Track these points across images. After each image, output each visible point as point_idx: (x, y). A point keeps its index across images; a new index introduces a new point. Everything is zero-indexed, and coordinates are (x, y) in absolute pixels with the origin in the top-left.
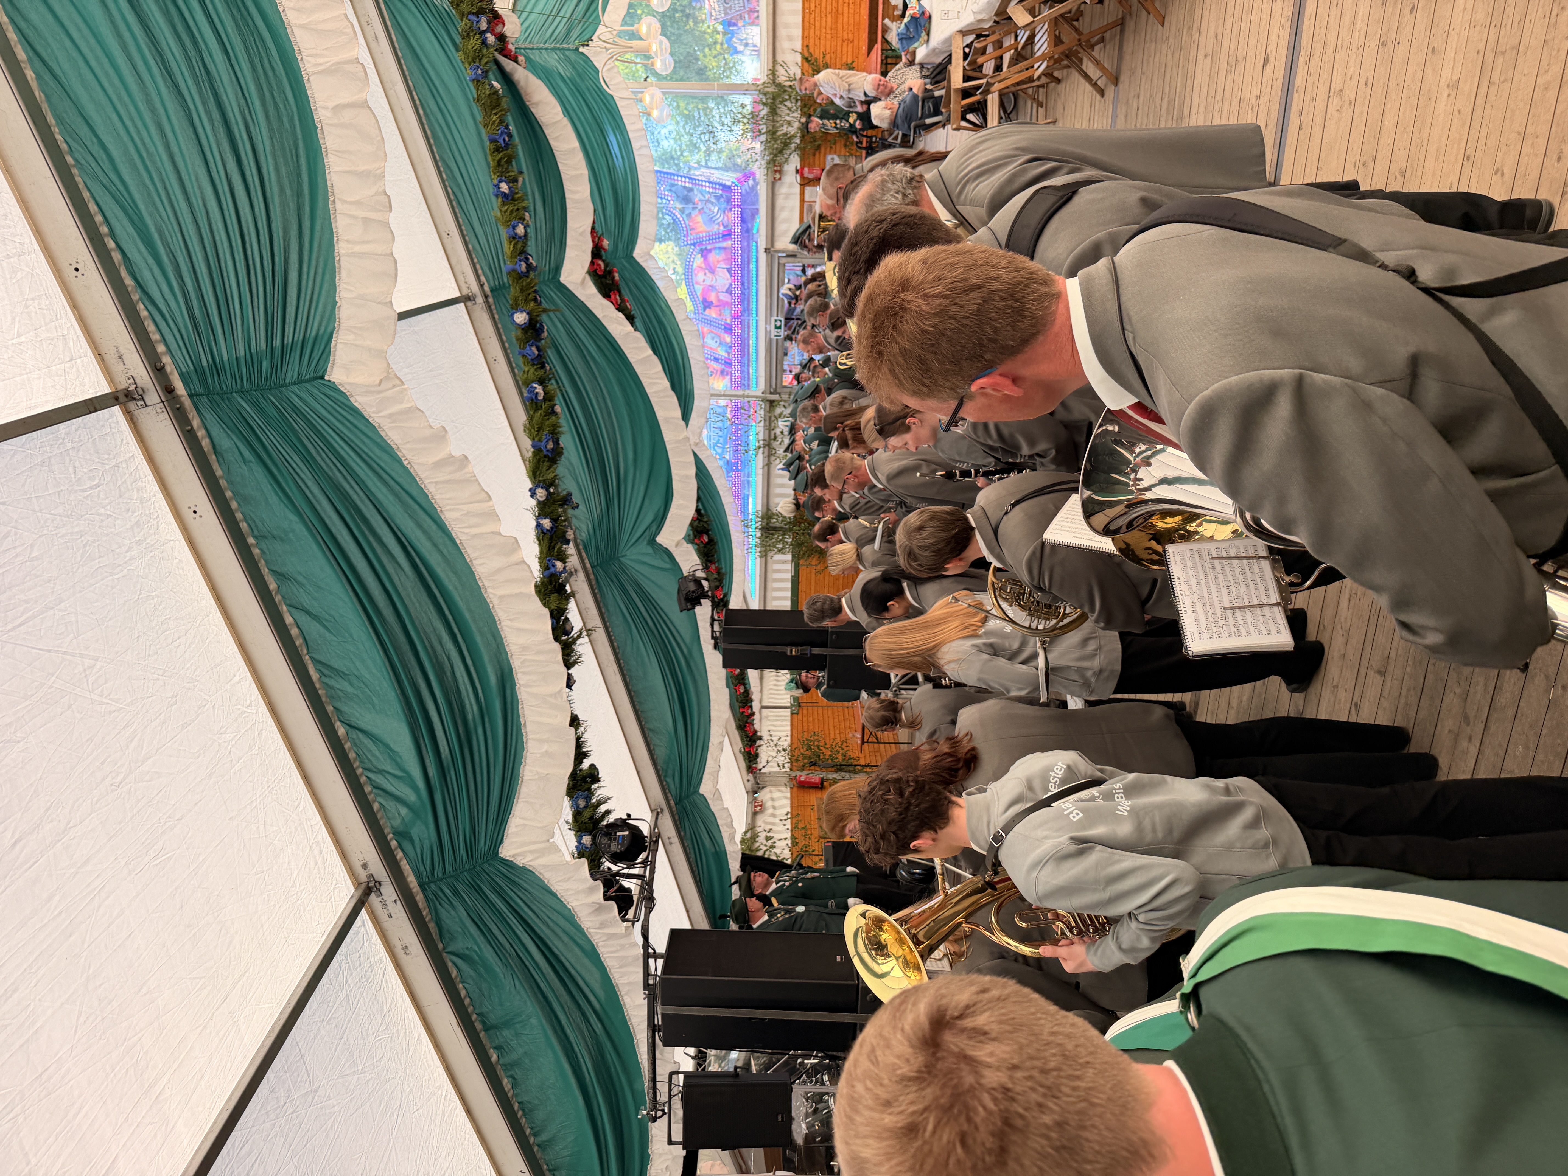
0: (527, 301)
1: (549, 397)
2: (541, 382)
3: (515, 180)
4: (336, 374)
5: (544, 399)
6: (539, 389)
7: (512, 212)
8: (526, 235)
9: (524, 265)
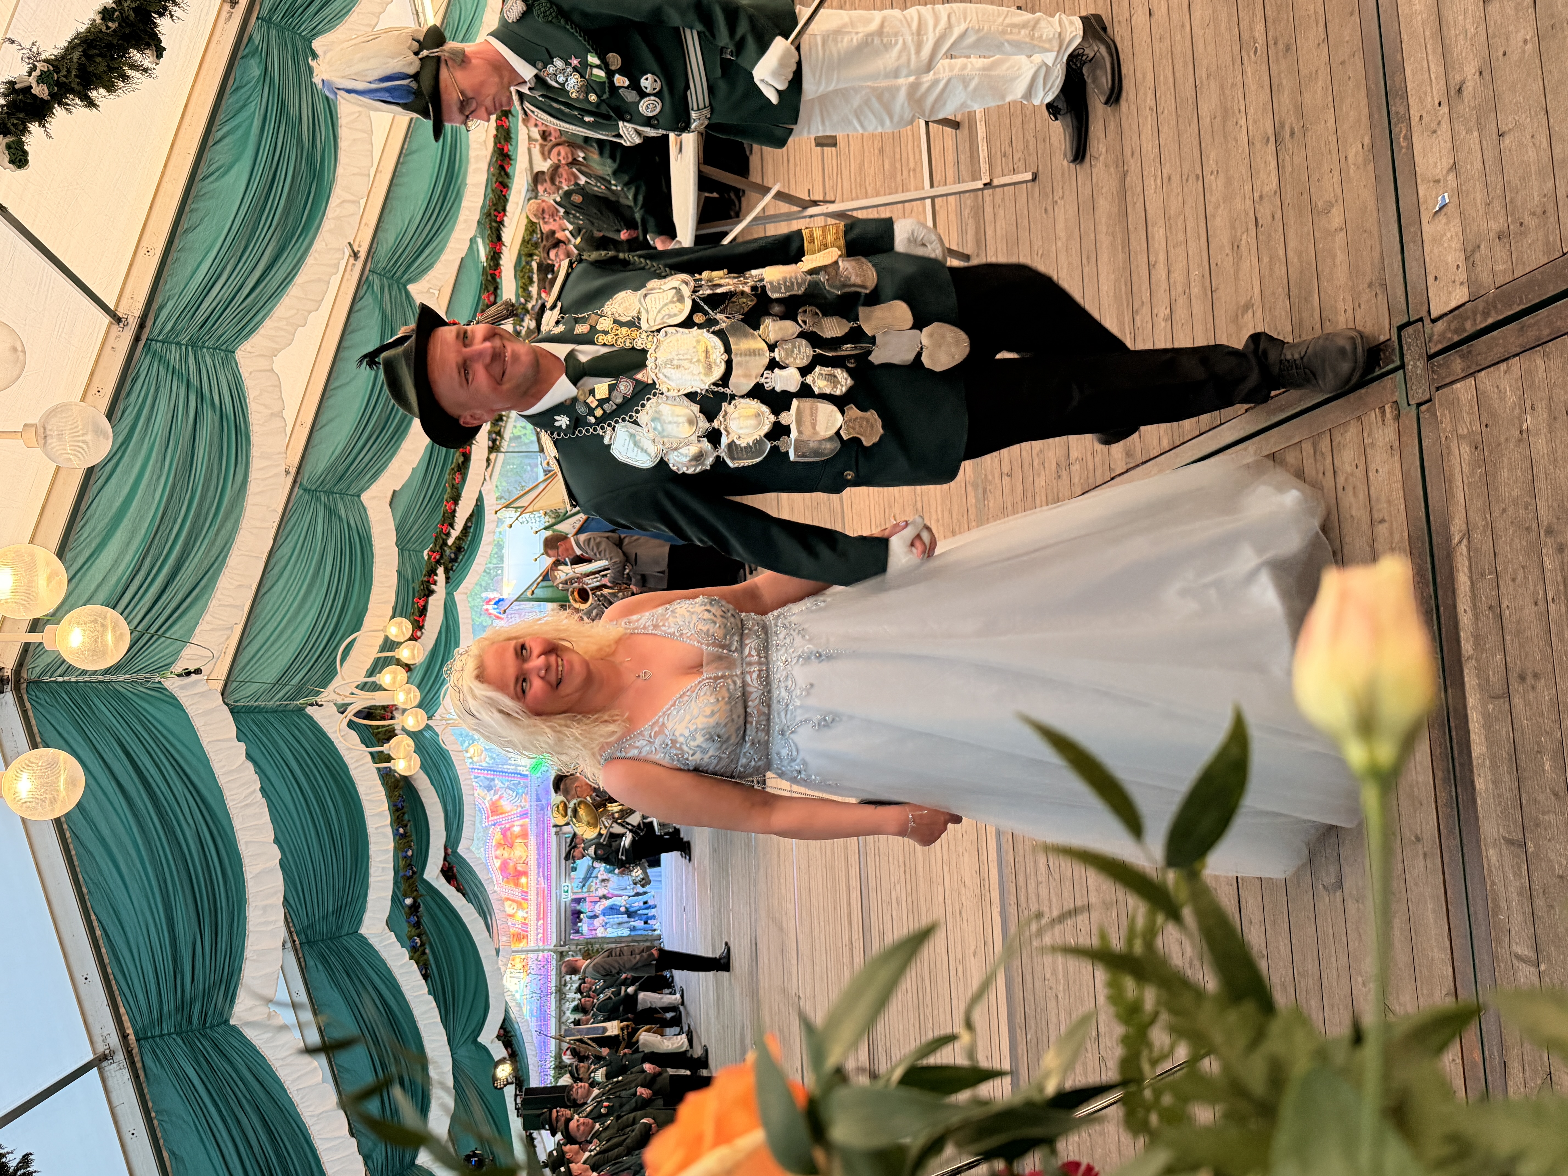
0: (412, 892)
1: (422, 944)
2: (419, 936)
3: (406, 826)
4: (363, 931)
6: (418, 940)
7: (403, 844)
8: (412, 855)
9: (411, 872)
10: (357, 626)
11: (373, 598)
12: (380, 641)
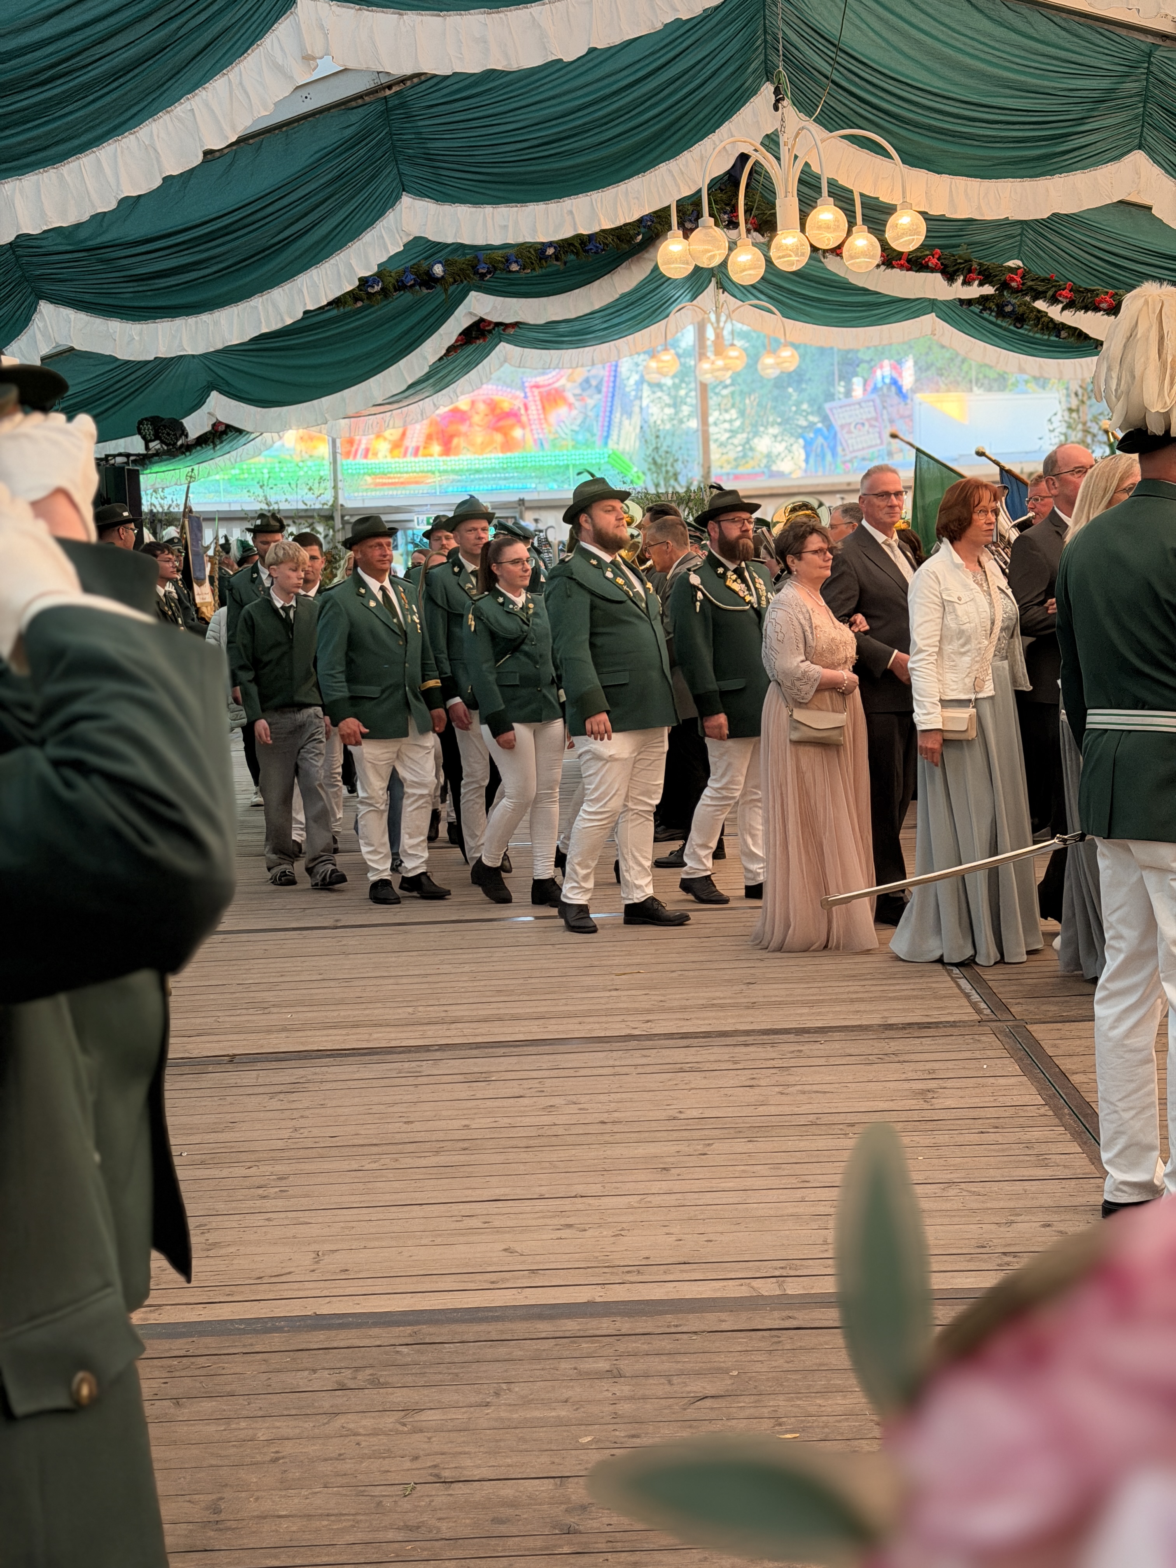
0: (453, 275)
1: (370, 296)
2: (384, 289)
3: (557, 259)
4: (406, 200)
5: (368, 293)
6: (377, 288)
7: (530, 258)
8: (510, 272)
9: (484, 271)
10: (912, 159)
11: (961, 183)
12: (885, 198)
